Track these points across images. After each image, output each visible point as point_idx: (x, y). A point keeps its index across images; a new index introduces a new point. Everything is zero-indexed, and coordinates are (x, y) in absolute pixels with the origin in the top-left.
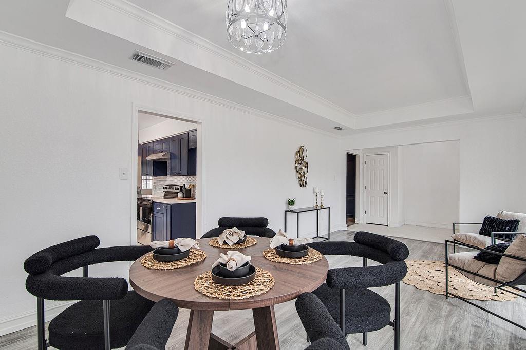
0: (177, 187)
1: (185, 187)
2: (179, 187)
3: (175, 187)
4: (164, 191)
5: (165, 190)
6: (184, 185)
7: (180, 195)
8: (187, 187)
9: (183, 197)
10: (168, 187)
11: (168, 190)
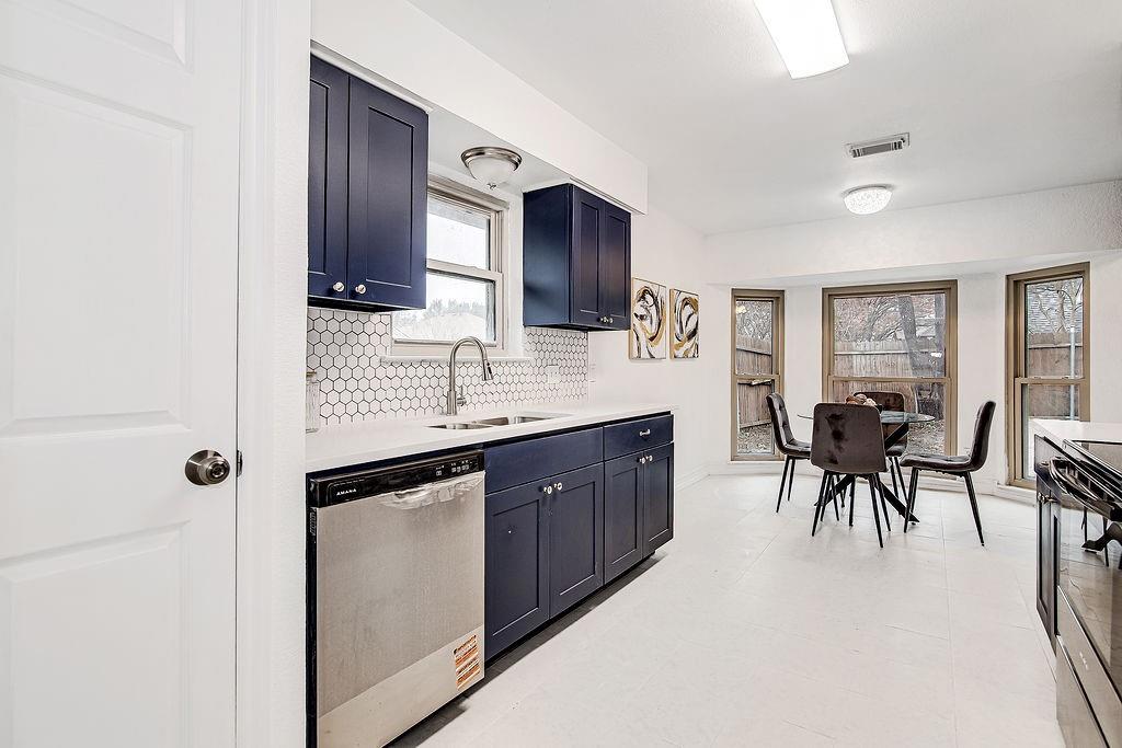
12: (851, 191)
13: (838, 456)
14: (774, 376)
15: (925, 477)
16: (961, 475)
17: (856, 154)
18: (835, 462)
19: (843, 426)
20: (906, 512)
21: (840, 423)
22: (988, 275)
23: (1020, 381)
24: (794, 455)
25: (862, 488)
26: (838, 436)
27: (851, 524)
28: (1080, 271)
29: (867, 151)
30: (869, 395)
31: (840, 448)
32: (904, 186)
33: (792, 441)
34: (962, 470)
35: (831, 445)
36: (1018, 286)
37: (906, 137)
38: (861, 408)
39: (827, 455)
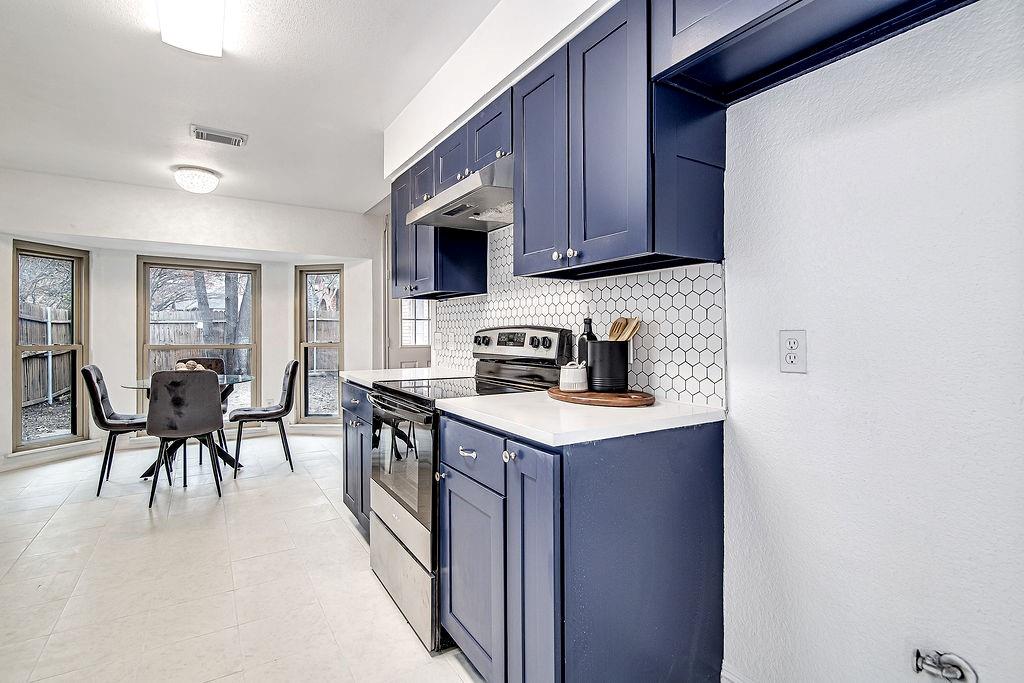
0: (540, 334)
1: (591, 337)
2: (555, 337)
3: (530, 333)
4: (475, 355)
5: (483, 349)
6: (588, 322)
7: (572, 376)
8: (603, 333)
9: (591, 388)
10: (494, 336)
11: (494, 350)
12: (180, 167)
13: (178, 421)
14: (75, 346)
15: (249, 428)
16: (276, 420)
17: (199, 136)
18: (175, 428)
19: (183, 392)
20: (234, 463)
21: (180, 389)
22: (283, 264)
23: (304, 345)
24: (116, 430)
25: (193, 448)
26: (177, 402)
27: (185, 486)
28: (338, 270)
29: (210, 137)
30: (198, 361)
31: (179, 414)
32: (230, 177)
33: (112, 416)
34: (276, 417)
35: (170, 412)
36: (302, 273)
37: (245, 138)
38: (193, 373)
39: (167, 422)
